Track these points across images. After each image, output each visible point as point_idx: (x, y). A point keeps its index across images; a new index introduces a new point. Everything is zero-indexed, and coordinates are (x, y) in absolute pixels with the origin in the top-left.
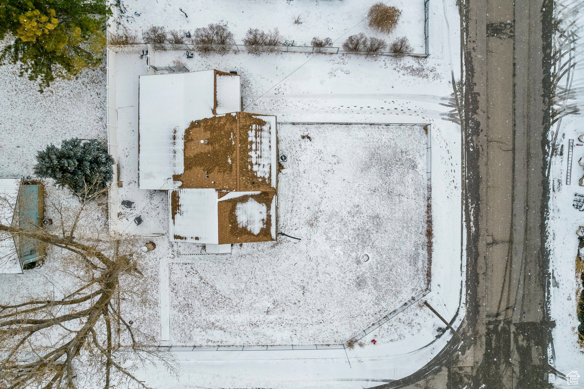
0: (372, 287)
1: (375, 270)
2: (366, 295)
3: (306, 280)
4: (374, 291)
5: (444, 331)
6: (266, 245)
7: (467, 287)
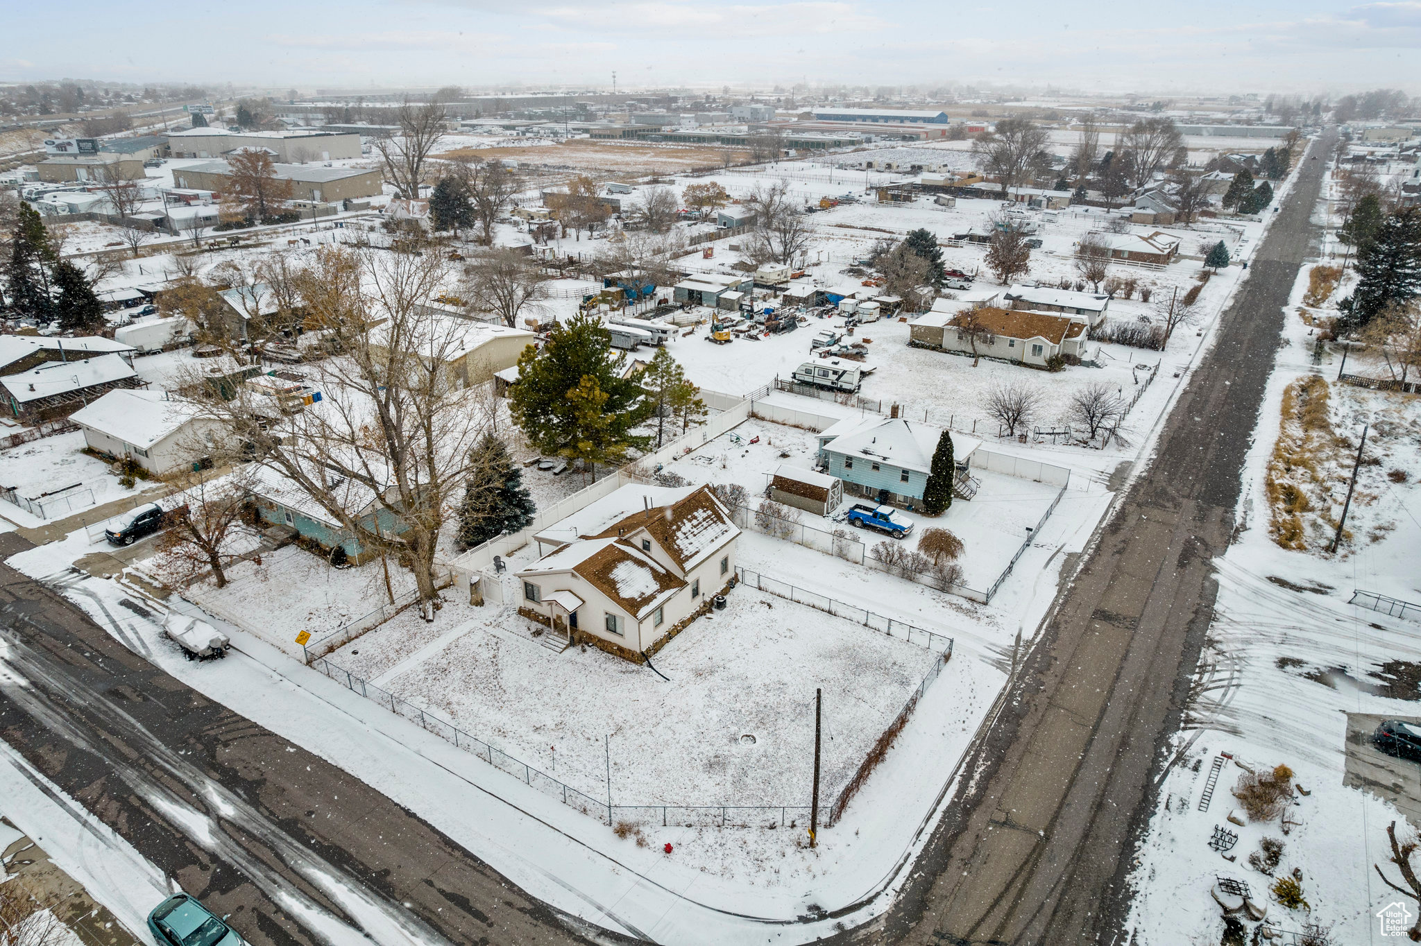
0: (730, 779)
1: (753, 760)
2: (712, 783)
3: (633, 722)
4: (728, 785)
5: (823, 916)
6: (614, 666)
7: (918, 866)
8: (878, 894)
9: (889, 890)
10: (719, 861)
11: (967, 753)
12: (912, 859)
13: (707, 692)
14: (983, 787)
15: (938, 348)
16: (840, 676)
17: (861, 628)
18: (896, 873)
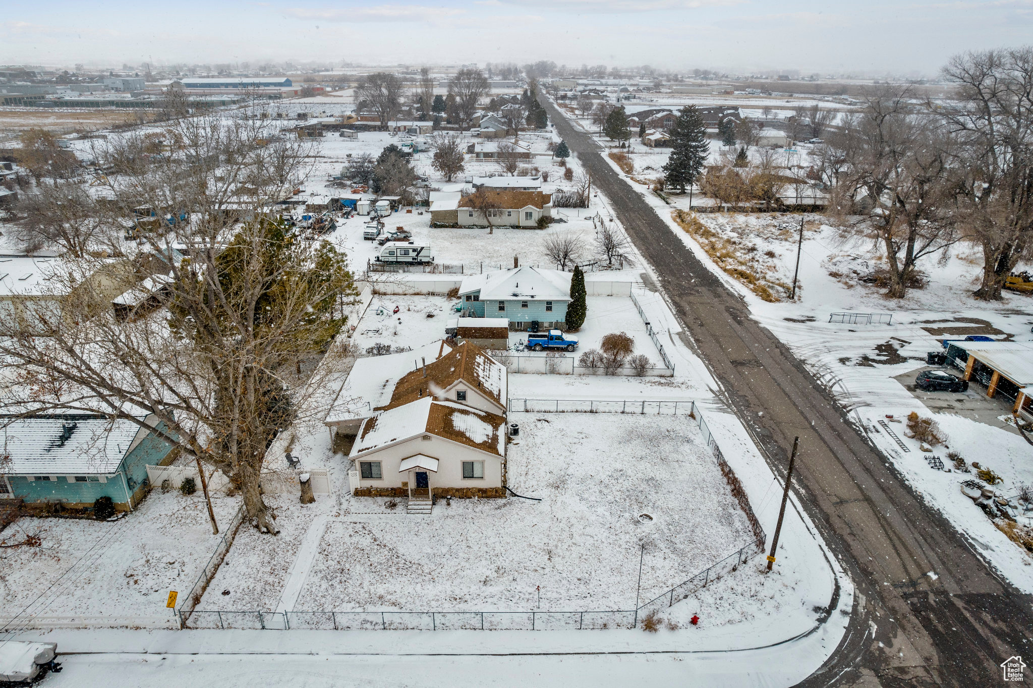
0: (667, 551)
1: (666, 531)
2: (659, 559)
4: (672, 556)
5: (829, 611)
6: (487, 507)
7: (833, 551)
8: (836, 580)
9: (839, 575)
10: (732, 611)
11: (772, 470)
12: (826, 548)
13: (578, 498)
14: (806, 487)
15: (455, 226)
16: (648, 451)
17: (623, 416)
18: (828, 561)
